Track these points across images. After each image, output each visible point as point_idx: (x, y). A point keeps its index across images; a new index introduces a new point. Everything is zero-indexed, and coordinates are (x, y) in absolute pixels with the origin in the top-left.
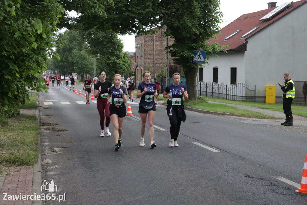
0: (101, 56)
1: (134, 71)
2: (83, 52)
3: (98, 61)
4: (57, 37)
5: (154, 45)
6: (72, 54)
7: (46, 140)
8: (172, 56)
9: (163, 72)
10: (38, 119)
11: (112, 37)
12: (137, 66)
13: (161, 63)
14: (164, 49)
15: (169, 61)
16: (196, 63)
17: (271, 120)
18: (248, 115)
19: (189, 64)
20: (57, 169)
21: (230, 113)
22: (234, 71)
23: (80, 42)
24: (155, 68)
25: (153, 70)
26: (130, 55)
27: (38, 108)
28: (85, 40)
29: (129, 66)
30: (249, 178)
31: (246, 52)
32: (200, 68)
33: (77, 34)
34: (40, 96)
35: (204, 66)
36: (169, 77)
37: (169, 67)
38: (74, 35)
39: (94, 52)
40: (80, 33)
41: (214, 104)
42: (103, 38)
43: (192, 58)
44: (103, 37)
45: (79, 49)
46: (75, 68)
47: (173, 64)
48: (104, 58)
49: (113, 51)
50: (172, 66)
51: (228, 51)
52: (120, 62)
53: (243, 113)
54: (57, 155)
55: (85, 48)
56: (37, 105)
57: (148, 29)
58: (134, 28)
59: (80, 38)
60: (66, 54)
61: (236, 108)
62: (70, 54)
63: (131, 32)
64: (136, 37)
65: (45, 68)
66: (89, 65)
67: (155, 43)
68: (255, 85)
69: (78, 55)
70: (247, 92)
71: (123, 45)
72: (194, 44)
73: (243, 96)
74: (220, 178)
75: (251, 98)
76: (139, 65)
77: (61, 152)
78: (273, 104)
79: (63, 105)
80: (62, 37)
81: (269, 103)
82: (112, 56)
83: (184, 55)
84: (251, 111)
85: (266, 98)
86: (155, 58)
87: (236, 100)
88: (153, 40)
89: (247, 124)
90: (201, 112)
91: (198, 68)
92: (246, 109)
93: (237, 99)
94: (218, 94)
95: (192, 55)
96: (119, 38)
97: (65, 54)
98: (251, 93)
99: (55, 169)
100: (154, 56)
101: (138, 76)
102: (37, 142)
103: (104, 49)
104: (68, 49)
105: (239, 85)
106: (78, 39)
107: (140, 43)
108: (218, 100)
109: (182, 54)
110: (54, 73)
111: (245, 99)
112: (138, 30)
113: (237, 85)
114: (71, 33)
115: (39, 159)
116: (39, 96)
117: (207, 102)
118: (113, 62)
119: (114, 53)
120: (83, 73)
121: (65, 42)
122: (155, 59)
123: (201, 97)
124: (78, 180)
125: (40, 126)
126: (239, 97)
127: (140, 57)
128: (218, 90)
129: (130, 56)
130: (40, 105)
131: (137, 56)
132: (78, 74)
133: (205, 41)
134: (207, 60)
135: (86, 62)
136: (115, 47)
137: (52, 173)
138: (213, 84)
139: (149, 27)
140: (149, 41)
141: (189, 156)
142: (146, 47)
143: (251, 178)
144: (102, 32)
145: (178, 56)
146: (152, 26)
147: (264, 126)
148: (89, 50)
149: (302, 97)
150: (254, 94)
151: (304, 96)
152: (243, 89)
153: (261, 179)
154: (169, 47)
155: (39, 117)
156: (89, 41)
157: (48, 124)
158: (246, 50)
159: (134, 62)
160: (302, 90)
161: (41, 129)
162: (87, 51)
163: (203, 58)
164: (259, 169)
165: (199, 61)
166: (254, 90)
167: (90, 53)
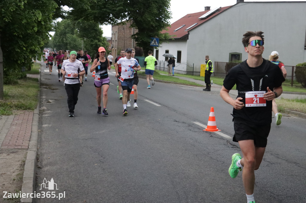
0: (87, 39)
2: (75, 36)
3: (85, 43)
5: (125, 33)
6: (67, 37)
7: (44, 95)
8: (136, 41)
10: (39, 81)
12: (112, 47)
13: (130, 46)
15: (134, 45)
16: (152, 47)
19: (147, 47)
20: (50, 113)
21: (174, 82)
22: (179, 53)
26: (107, 39)
27: (40, 74)
28: (76, 27)
29: (107, 47)
30: (176, 122)
31: (188, 40)
32: (156, 50)
33: (70, 23)
35: (159, 49)
39: (82, 36)
40: (72, 22)
41: (164, 75)
43: (150, 43)
44: (89, 25)
45: (72, 34)
47: (137, 47)
48: (89, 40)
51: (175, 39)
53: (182, 82)
57: (119, 21)
59: (72, 26)
61: (178, 79)
62: (64, 37)
63: (108, 23)
64: (112, 26)
66: (78, 45)
68: (194, 64)
69: (71, 38)
70: (188, 68)
71: (102, 32)
72: (151, 33)
73: (185, 71)
74: (158, 122)
75: (190, 72)
76: (114, 47)
77: (53, 103)
81: (202, 77)
82: (95, 39)
83: (145, 41)
85: (201, 72)
86: (125, 42)
88: (124, 29)
91: (153, 50)
92: (185, 79)
93: (180, 73)
95: (150, 41)
96: (100, 27)
97: (61, 37)
98: (190, 69)
99: (48, 113)
103: (89, 34)
104: (64, 33)
106: (71, 27)
107: (115, 31)
109: (143, 39)
111: (186, 73)
112: (112, 22)
113: (181, 63)
117: (159, 74)
118: (95, 44)
119: (96, 37)
121: (61, 28)
126: (182, 72)
127: (114, 41)
130: (41, 72)
131: (112, 40)
135: (77, 43)
136: (97, 33)
138: (165, 62)
139: (120, 19)
140: (121, 30)
142: (119, 34)
144: (87, 22)
145: (140, 41)
146: (122, 19)
149: (224, 73)
150: (193, 69)
151: (225, 73)
152: (185, 66)
153: (184, 123)
154: (134, 34)
155: (40, 79)
156: (79, 28)
157: (46, 85)
158: (188, 39)
159: (110, 44)
160: (225, 68)
161: (41, 87)
162: (77, 35)
163: (157, 43)
164: (184, 117)
165: (155, 45)
166: (193, 67)
167: (79, 37)
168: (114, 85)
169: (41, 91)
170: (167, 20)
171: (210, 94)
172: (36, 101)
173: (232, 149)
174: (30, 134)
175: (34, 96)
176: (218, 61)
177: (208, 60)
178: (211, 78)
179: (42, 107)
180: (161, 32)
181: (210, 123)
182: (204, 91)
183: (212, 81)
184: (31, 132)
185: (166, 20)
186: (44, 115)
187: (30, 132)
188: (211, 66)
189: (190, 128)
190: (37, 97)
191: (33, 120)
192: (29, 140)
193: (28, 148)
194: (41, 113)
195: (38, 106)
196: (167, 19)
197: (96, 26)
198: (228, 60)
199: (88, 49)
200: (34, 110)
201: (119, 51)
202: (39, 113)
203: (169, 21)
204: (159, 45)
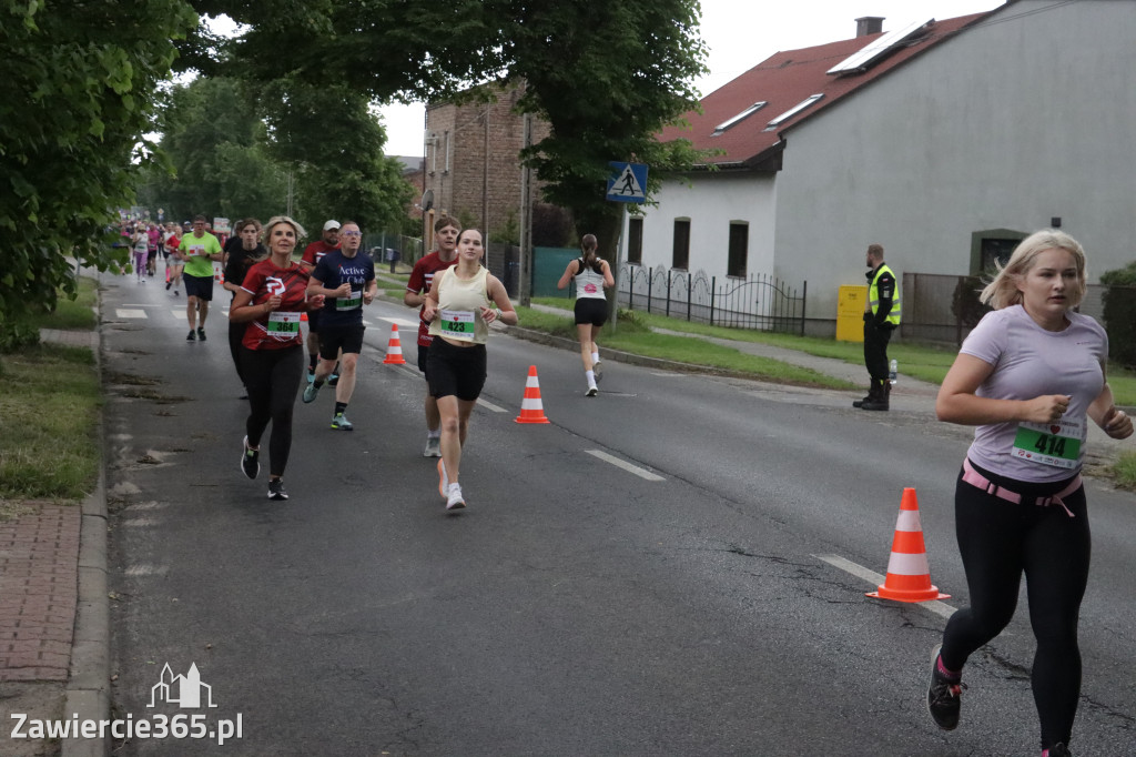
0: (311, 168)
1: (420, 221)
2: (253, 152)
3: (300, 182)
5: (486, 140)
6: (216, 155)
7: (123, 426)
8: (541, 177)
9: (514, 227)
10: (98, 360)
11: (350, 105)
12: (429, 205)
13: (508, 199)
14: (519, 152)
15: (531, 193)
16: (616, 205)
18: (773, 375)
20: (158, 511)
22: (739, 233)
23: (243, 117)
24: (487, 214)
25: (479, 221)
26: (408, 167)
27: (98, 327)
28: (261, 112)
29: (402, 203)
30: (741, 557)
31: (779, 173)
32: (630, 220)
33: (235, 91)
34: (103, 290)
35: (647, 214)
36: (530, 245)
37: (531, 211)
38: (223, 95)
39: (286, 153)
40: (244, 90)
41: (668, 336)
42: (319, 109)
43: (605, 185)
44: (321, 104)
45: (240, 142)
46: (222, 201)
47: (542, 204)
48: (319, 172)
49: (352, 153)
50: (544, 209)
51: (723, 167)
52: (373, 190)
53: (756, 367)
54: (156, 471)
55: (259, 140)
56: (96, 319)
57: (464, 85)
58: (421, 81)
59: (242, 105)
60: (195, 157)
61: (737, 351)
62: (206, 155)
63: (411, 94)
64: (428, 109)
66: (271, 195)
67: (489, 133)
68: (805, 283)
69: (235, 160)
70: (779, 304)
71: (383, 134)
72: (613, 142)
73: (766, 314)
74: (655, 554)
75: (791, 322)
76: (435, 201)
77: (170, 464)
79: (179, 320)
80: (184, 97)
81: (846, 342)
82: (347, 167)
83: (581, 175)
84: (783, 363)
85: (838, 322)
86: (488, 179)
87: (743, 328)
88: (482, 121)
90: (626, 360)
91: (624, 220)
92: (770, 357)
93: (747, 325)
94: (686, 307)
95: (605, 175)
96: (373, 112)
97: (192, 155)
98: (792, 308)
99: (149, 512)
100: (485, 174)
102: (95, 430)
103: (323, 145)
104: (203, 137)
105: (755, 279)
106: (237, 110)
107: (441, 128)
108: (684, 325)
109: (572, 169)
110: (154, 218)
111: (771, 325)
112: (432, 89)
113: (749, 279)
114: (215, 86)
116: (101, 290)
117: (646, 330)
118: (350, 189)
119: (355, 158)
121: (193, 115)
122: (487, 183)
123: (627, 314)
125: (103, 382)
126: (753, 319)
127: (438, 176)
128: (687, 292)
129: (408, 170)
130: (104, 319)
131: (429, 171)
133: (649, 133)
134: (652, 192)
135: (263, 184)
136: (359, 139)
137: (141, 522)
138: (673, 274)
139: (469, 79)
140: (471, 124)
142: (461, 142)
143: (748, 555)
144: (317, 88)
145: (560, 178)
146: (477, 75)
147: (818, 410)
148: (272, 143)
149: (949, 323)
150: (801, 309)
151: (954, 323)
152: (767, 294)
153: (775, 559)
154: (533, 147)
155: (101, 354)
156: (274, 116)
157: (131, 379)
158: (780, 169)
159: (419, 191)
160: (950, 304)
161: (106, 391)
162: (264, 148)
163: (639, 188)
164: (777, 532)
165: (628, 197)
166: (802, 296)
167: (274, 155)
169: (106, 409)
170: (684, 80)
171: (888, 425)
172: (89, 454)
173: (1012, 684)
174: (73, 612)
175: (79, 432)
176: (920, 272)
177: (878, 265)
178: (889, 352)
179: (117, 485)
180: (656, 135)
181: (900, 564)
182: (860, 412)
183: (894, 361)
184: (78, 601)
185: (677, 79)
186: (128, 523)
187: (74, 601)
188: (892, 294)
189: (807, 583)
190: (92, 435)
191: (80, 545)
192: (70, 638)
193: (69, 675)
194: (117, 510)
195: (100, 480)
196: (686, 75)
197: (356, 108)
198: (968, 263)
200: (79, 496)
202: (105, 513)
203: (693, 84)
204: (646, 195)
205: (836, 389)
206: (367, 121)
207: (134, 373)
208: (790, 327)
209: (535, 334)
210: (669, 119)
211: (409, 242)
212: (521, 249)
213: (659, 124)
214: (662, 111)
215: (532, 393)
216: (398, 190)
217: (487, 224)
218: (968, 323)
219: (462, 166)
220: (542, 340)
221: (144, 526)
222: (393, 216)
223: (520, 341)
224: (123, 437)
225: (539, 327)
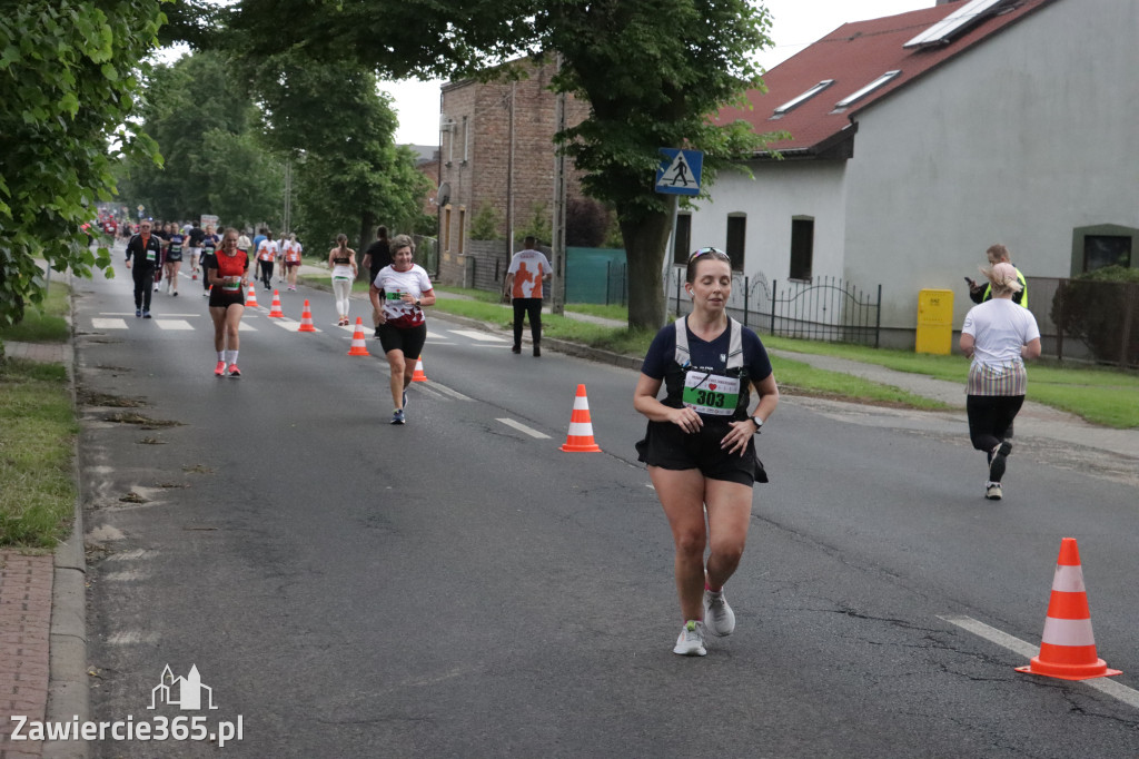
0: (311, 158)
1: (435, 218)
2: (246, 140)
3: (300, 174)
4: (150, 79)
5: (511, 124)
6: (205, 143)
7: (102, 457)
8: (579, 165)
9: (541, 225)
10: (72, 378)
11: (357, 86)
12: (445, 200)
13: (535, 193)
14: (549, 139)
15: (565, 186)
16: (666, 197)
17: (934, 414)
18: (851, 392)
19: (638, 200)
20: (145, 562)
21: (786, 384)
22: (803, 232)
23: (235, 101)
24: (512, 209)
25: (503, 217)
26: (421, 157)
27: (71, 340)
28: (256, 95)
29: (415, 197)
30: (854, 619)
31: (849, 160)
32: (679, 216)
33: (225, 72)
34: (77, 296)
35: (697, 209)
36: (563, 246)
37: (564, 205)
38: (212, 76)
39: (284, 141)
40: (236, 70)
42: (322, 90)
43: (654, 175)
44: (325, 85)
45: (230, 129)
46: (211, 196)
47: (579, 198)
48: (322, 162)
49: (359, 140)
50: (576, 204)
51: (785, 154)
52: (383, 183)
53: (831, 384)
54: (142, 511)
55: (253, 126)
56: (69, 329)
57: (491, 61)
58: (441, 57)
59: (234, 88)
60: (180, 146)
61: (807, 365)
62: (193, 144)
63: (430, 71)
64: (445, 90)
65: (108, 190)
66: (265, 188)
67: (514, 118)
68: (880, 286)
69: (225, 149)
70: (849, 310)
71: (395, 118)
72: (662, 125)
73: (835, 323)
75: (863, 331)
76: (452, 196)
77: (158, 503)
78: (944, 357)
79: (165, 331)
80: (169, 77)
81: (927, 354)
82: (353, 157)
83: (625, 164)
84: (861, 379)
85: (919, 333)
86: (513, 171)
87: (808, 339)
88: (507, 105)
89: (846, 426)
91: (672, 214)
92: (846, 372)
93: (812, 335)
94: (743, 314)
95: (653, 164)
96: (383, 93)
97: (178, 143)
98: (864, 312)
99: (135, 563)
100: (510, 164)
101: (447, 237)
102: (69, 462)
103: (326, 132)
104: (189, 124)
105: (822, 283)
106: (227, 93)
107: (459, 112)
109: (615, 158)
110: (133, 215)
111: (841, 335)
112: (454, 65)
113: (814, 283)
114: (201, 66)
115: (78, 523)
116: (75, 296)
118: (357, 181)
119: (362, 146)
120: (244, 218)
121: (181, 99)
122: (512, 175)
124: (221, 606)
125: (78, 404)
126: (820, 328)
127: (458, 167)
128: (744, 298)
129: (422, 160)
130: (79, 330)
131: (445, 162)
132: (221, 219)
133: (703, 115)
134: (706, 185)
135: (257, 176)
136: (367, 125)
137: (125, 576)
139: (496, 54)
140: (493, 108)
141: (632, 532)
142: (482, 128)
143: (861, 617)
144: (321, 65)
145: (601, 167)
146: (507, 50)
147: (909, 434)
148: (269, 130)
150: (875, 318)
151: (1055, 333)
152: (836, 300)
153: (894, 622)
154: (569, 131)
155: (75, 369)
156: (270, 99)
157: (110, 400)
158: (851, 156)
159: (434, 184)
160: (1049, 311)
161: (82, 415)
162: (261, 138)
163: (692, 178)
164: (891, 586)
165: (679, 189)
166: (876, 302)
167: (270, 143)
168: (468, 398)
170: (744, 55)
175: (51, 464)
180: (710, 117)
184: (51, 680)
185: (737, 53)
187: (45, 680)
189: (940, 654)
190: (65, 468)
191: (53, 607)
196: (747, 49)
198: (1068, 264)
199: (321, 206)
201: (478, 217)
203: (755, 58)
204: (700, 186)
205: (926, 410)
206: (377, 105)
207: (114, 393)
208: (862, 337)
209: (572, 346)
210: (727, 99)
211: (423, 243)
212: (553, 249)
213: (714, 104)
214: (719, 89)
215: (578, 417)
216: (410, 183)
217: (512, 221)
218: (1069, 332)
219: (483, 156)
220: (581, 353)
221: (129, 581)
222: (406, 212)
223: (557, 354)
224: (103, 470)
225: (577, 338)
